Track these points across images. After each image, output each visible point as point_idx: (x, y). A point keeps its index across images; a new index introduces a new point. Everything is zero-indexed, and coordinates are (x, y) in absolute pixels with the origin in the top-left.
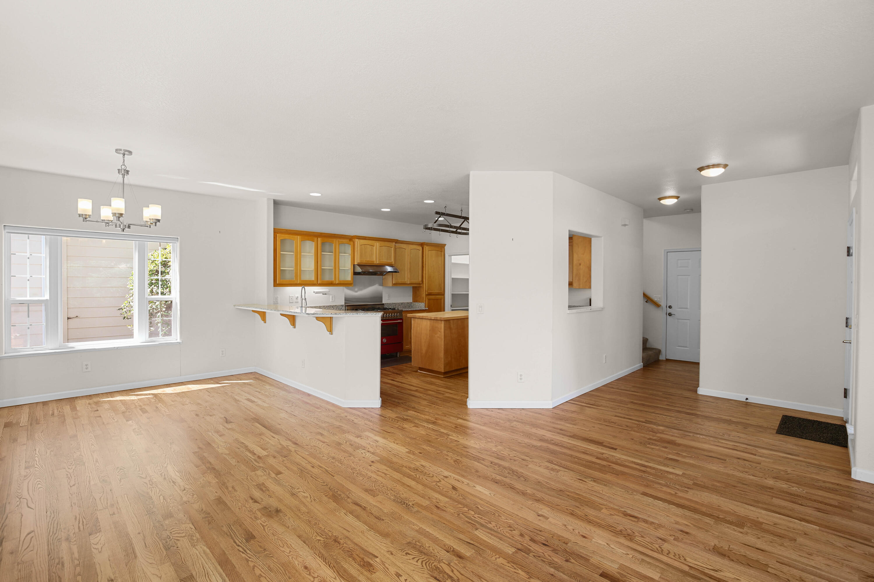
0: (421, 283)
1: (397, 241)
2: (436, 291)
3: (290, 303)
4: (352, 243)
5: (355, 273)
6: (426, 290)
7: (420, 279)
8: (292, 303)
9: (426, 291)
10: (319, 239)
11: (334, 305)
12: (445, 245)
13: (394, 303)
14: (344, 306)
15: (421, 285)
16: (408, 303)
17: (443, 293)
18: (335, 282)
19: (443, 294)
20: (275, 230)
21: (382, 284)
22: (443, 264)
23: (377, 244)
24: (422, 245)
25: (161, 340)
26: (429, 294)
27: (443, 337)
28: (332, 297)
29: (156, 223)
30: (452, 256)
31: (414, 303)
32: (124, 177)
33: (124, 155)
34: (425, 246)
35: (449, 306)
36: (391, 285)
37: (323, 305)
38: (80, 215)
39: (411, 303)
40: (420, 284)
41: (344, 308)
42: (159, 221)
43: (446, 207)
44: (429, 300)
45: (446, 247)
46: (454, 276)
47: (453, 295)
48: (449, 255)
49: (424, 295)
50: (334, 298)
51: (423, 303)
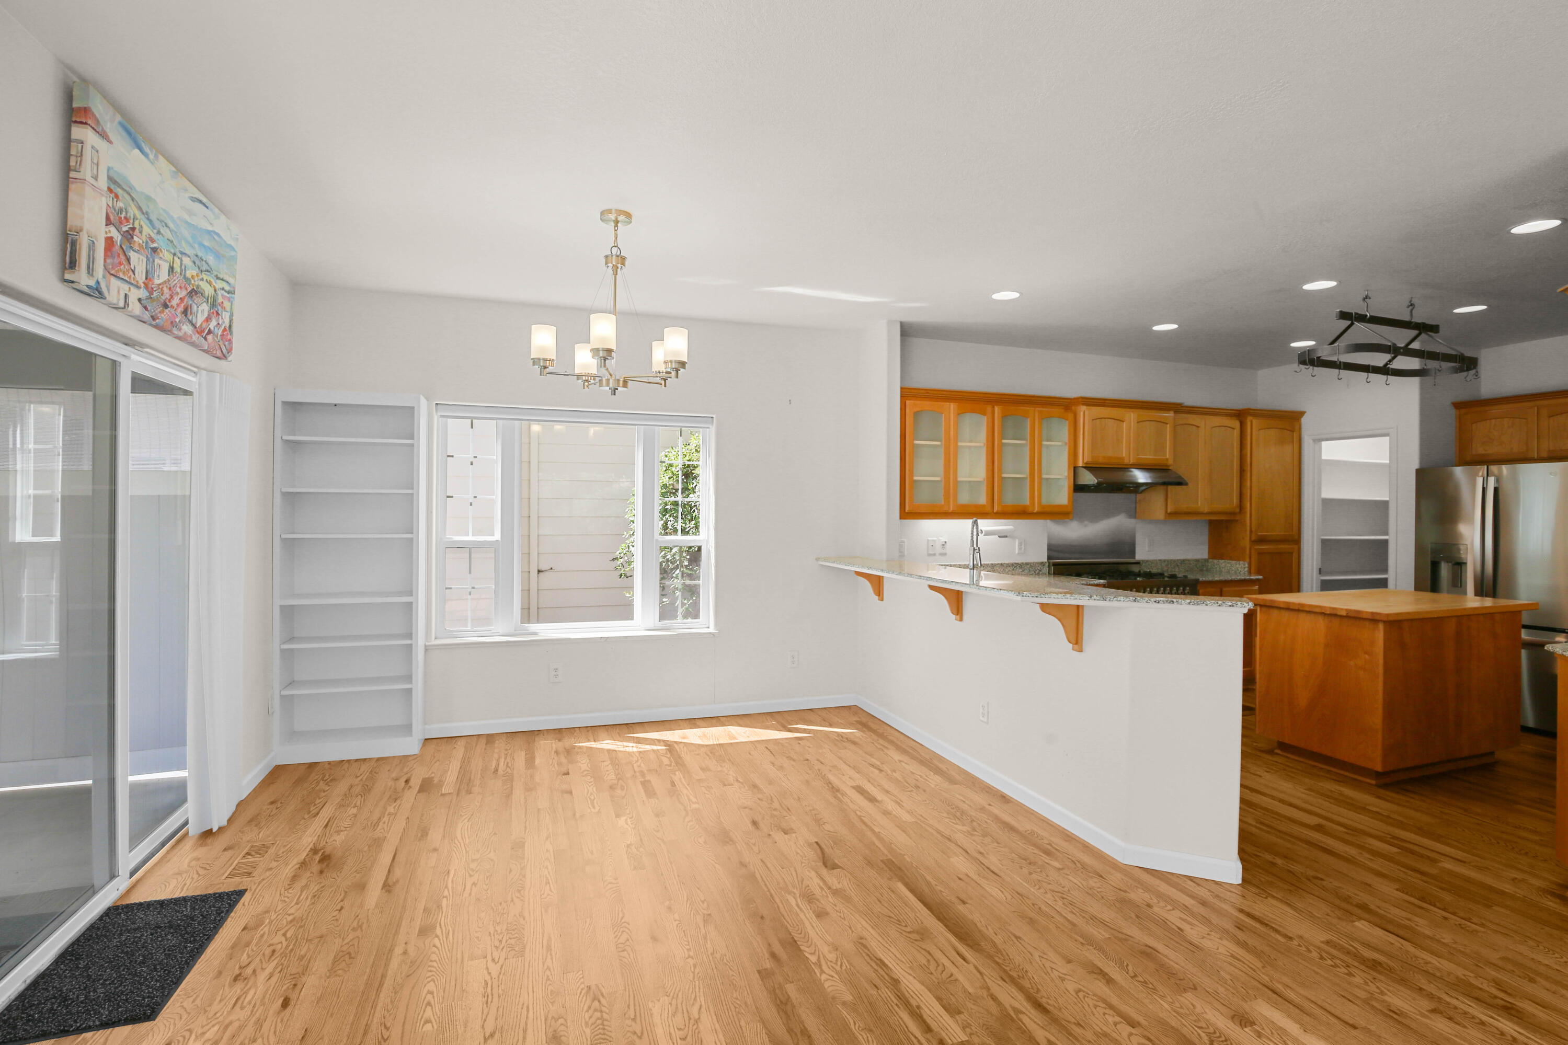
0: (1238, 510)
1: (1178, 408)
2: (1277, 532)
3: (929, 555)
4: (1071, 416)
5: (1078, 488)
6: (1253, 529)
7: (1235, 501)
8: (934, 555)
9: (1251, 531)
10: (996, 408)
11: (1024, 561)
12: (1302, 414)
13: (1165, 561)
14: (1047, 565)
15: (1238, 518)
16: (1197, 561)
17: (1296, 537)
18: (1030, 509)
19: (1296, 540)
20: (904, 390)
21: (1133, 514)
22: (1296, 463)
23: (1131, 416)
24: (1240, 415)
25: (682, 626)
26: (1262, 540)
28: (1020, 544)
29: (677, 370)
30: (1324, 443)
31: (1215, 561)
32: (616, 274)
33: (617, 222)
34: (1249, 418)
35: (1315, 572)
36: (1160, 515)
37: (1000, 562)
38: (535, 361)
39: (1206, 561)
40: (1234, 514)
41: (1046, 569)
42: (683, 364)
43: (1367, 297)
44: (1261, 553)
45: (1304, 420)
46: (1327, 493)
47: (1325, 543)
48: (1314, 441)
49: (1246, 543)
50: (1023, 546)
51: (1244, 560)
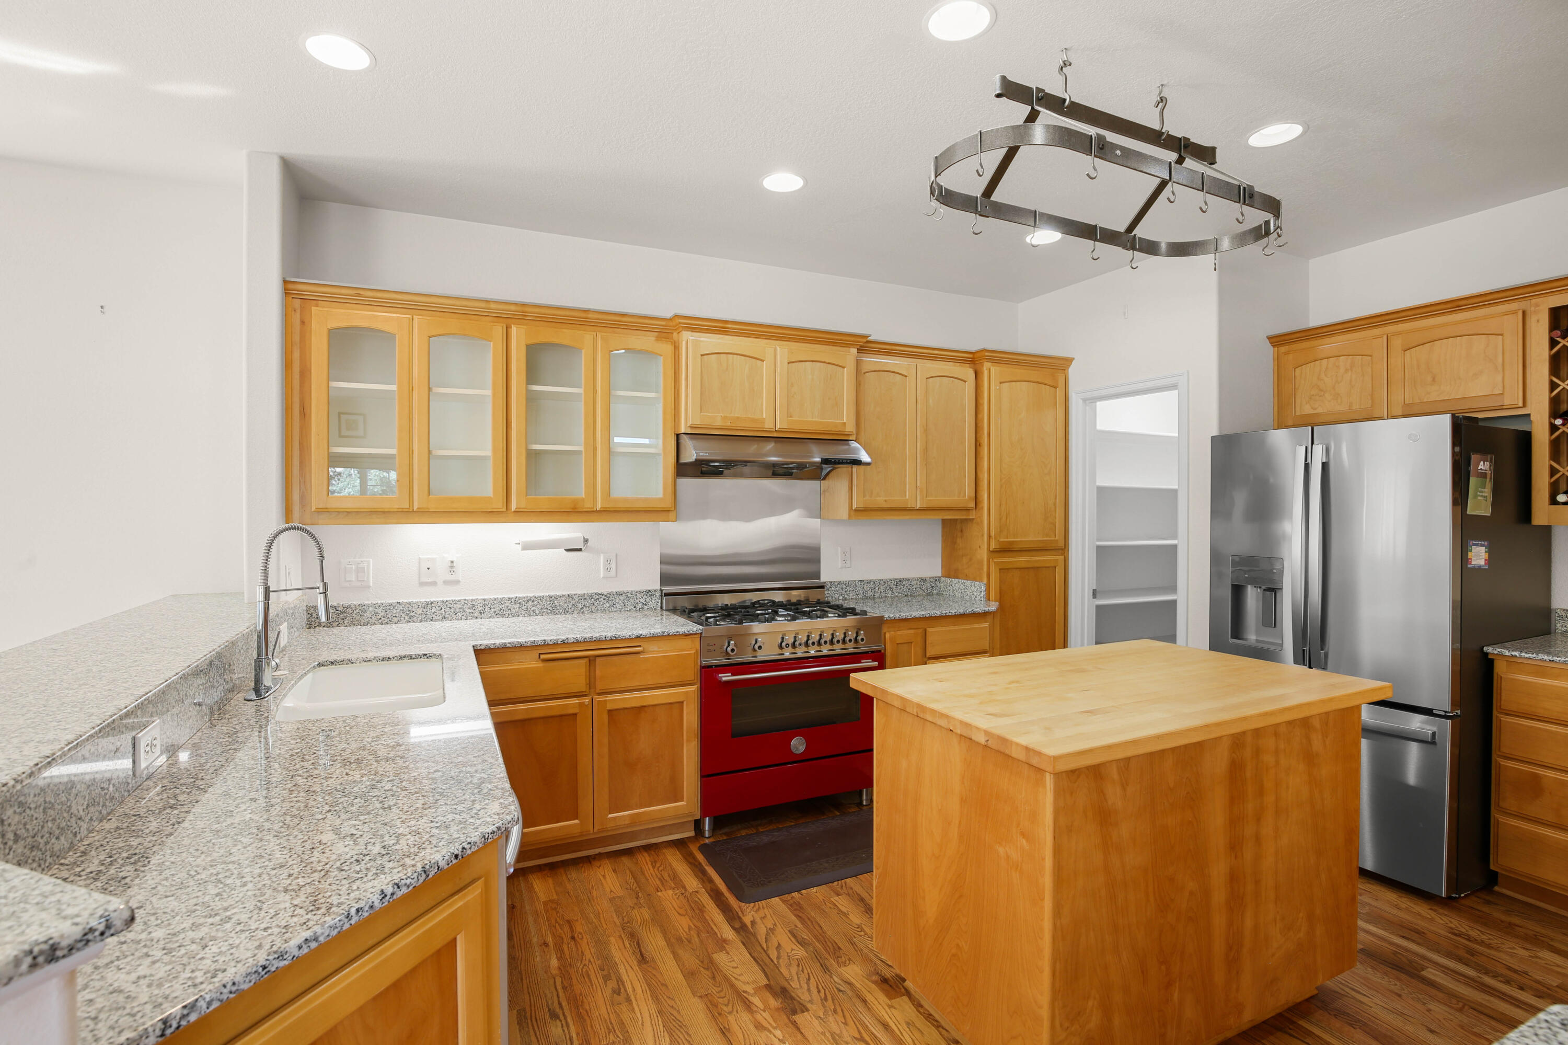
0: (972, 505)
1: (865, 345)
2: (1033, 537)
3: (422, 584)
4: (667, 348)
5: (683, 470)
6: (993, 534)
7: (968, 491)
8: (434, 584)
9: (989, 537)
10: (514, 330)
11: (615, 589)
12: (1069, 361)
13: (869, 582)
14: (658, 594)
15: (972, 515)
16: (924, 580)
17: (1061, 544)
18: (588, 505)
19: (1064, 550)
20: (290, 286)
21: (819, 512)
22: (1061, 433)
23: (782, 351)
24: (974, 360)
26: (1006, 550)
27: (1047, 881)
28: (609, 561)
30: (1098, 403)
31: (948, 580)
34: (987, 365)
35: (1088, 593)
36: (844, 513)
37: (566, 593)
39: (937, 579)
40: (967, 510)
41: (655, 602)
43: (1066, 64)
44: (1003, 570)
45: (1072, 371)
46: (1107, 481)
47: (1102, 553)
48: (1085, 400)
49: (983, 554)
50: (613, 566)
51: (981, 581)
